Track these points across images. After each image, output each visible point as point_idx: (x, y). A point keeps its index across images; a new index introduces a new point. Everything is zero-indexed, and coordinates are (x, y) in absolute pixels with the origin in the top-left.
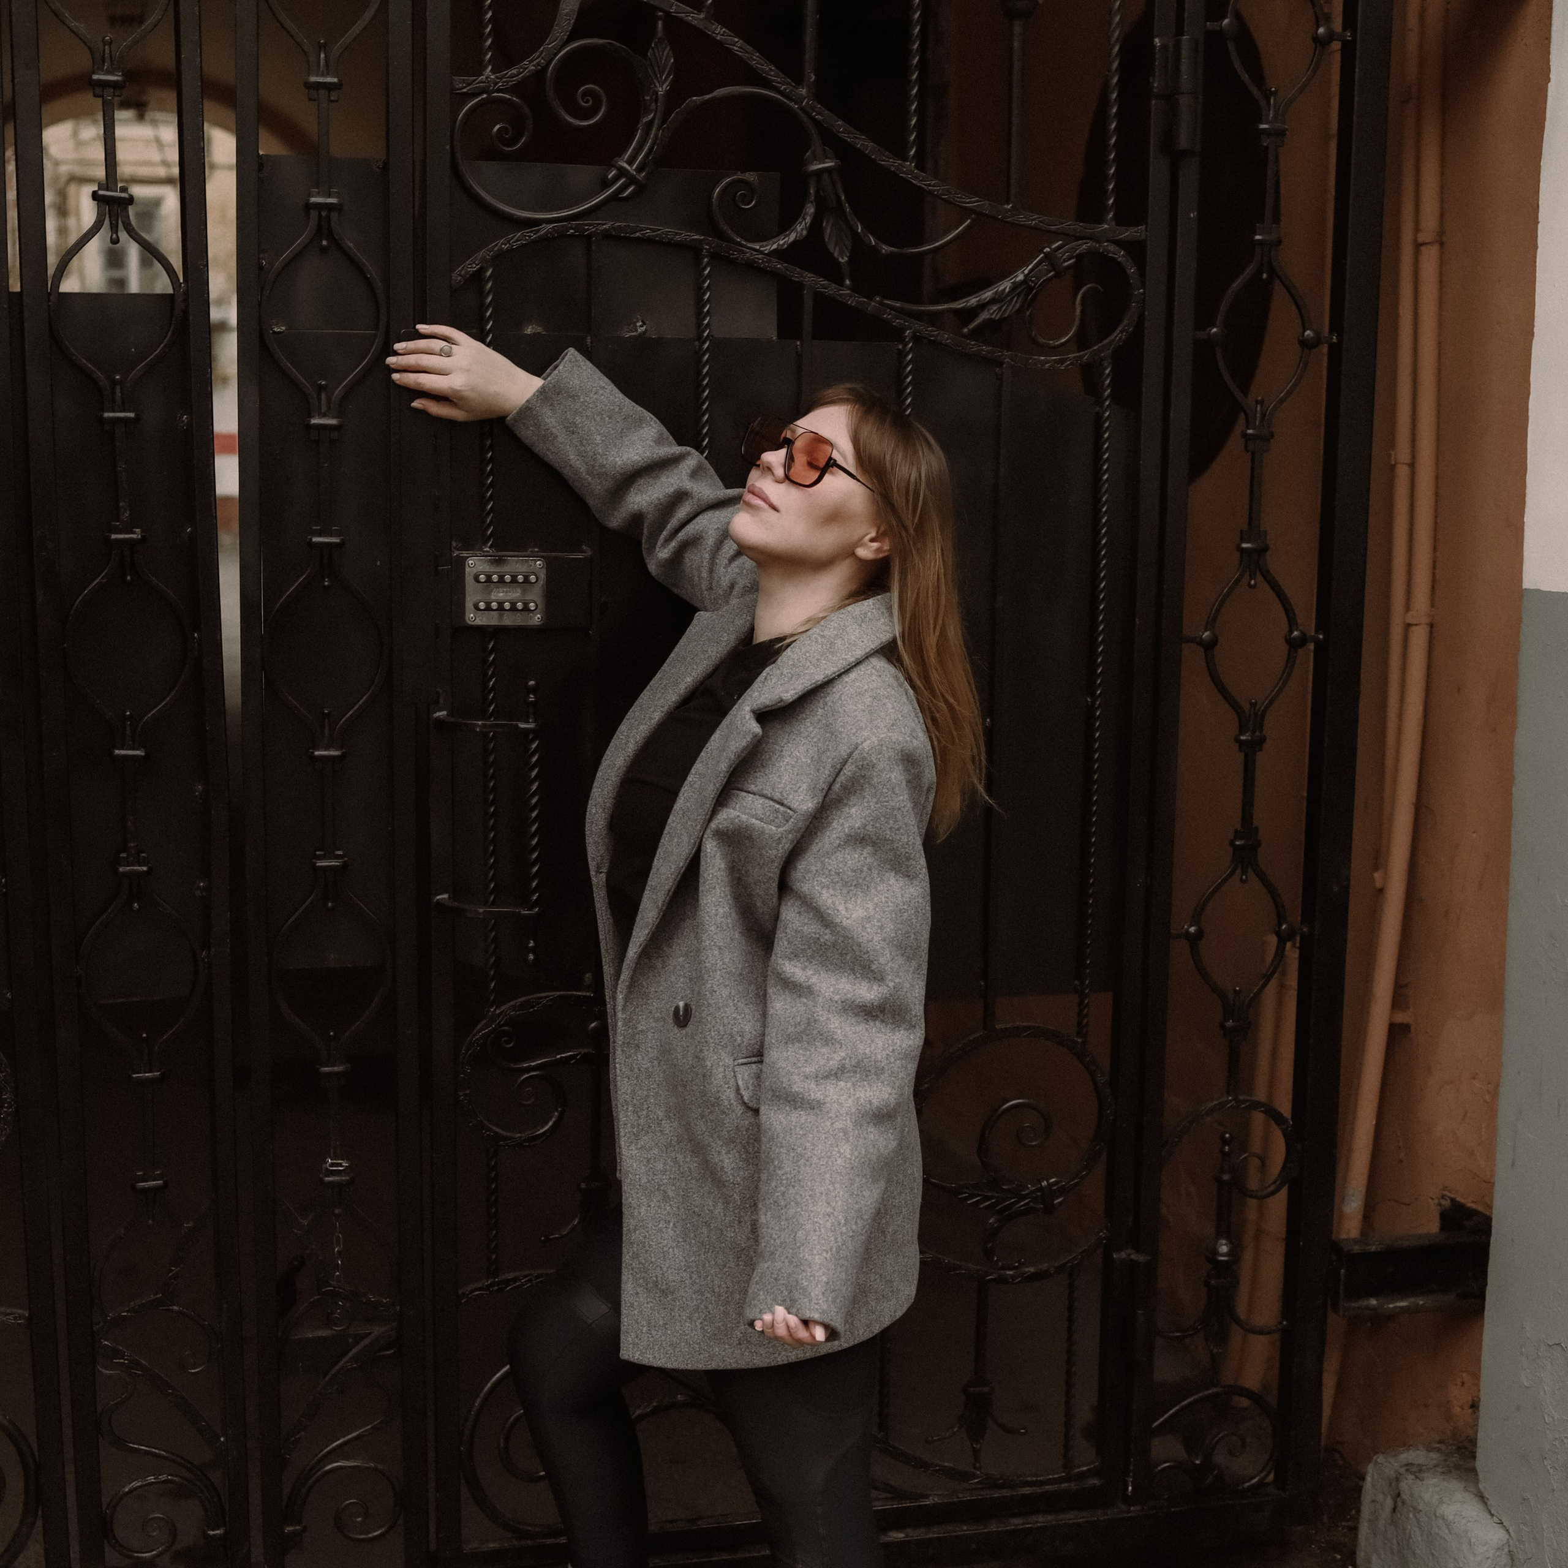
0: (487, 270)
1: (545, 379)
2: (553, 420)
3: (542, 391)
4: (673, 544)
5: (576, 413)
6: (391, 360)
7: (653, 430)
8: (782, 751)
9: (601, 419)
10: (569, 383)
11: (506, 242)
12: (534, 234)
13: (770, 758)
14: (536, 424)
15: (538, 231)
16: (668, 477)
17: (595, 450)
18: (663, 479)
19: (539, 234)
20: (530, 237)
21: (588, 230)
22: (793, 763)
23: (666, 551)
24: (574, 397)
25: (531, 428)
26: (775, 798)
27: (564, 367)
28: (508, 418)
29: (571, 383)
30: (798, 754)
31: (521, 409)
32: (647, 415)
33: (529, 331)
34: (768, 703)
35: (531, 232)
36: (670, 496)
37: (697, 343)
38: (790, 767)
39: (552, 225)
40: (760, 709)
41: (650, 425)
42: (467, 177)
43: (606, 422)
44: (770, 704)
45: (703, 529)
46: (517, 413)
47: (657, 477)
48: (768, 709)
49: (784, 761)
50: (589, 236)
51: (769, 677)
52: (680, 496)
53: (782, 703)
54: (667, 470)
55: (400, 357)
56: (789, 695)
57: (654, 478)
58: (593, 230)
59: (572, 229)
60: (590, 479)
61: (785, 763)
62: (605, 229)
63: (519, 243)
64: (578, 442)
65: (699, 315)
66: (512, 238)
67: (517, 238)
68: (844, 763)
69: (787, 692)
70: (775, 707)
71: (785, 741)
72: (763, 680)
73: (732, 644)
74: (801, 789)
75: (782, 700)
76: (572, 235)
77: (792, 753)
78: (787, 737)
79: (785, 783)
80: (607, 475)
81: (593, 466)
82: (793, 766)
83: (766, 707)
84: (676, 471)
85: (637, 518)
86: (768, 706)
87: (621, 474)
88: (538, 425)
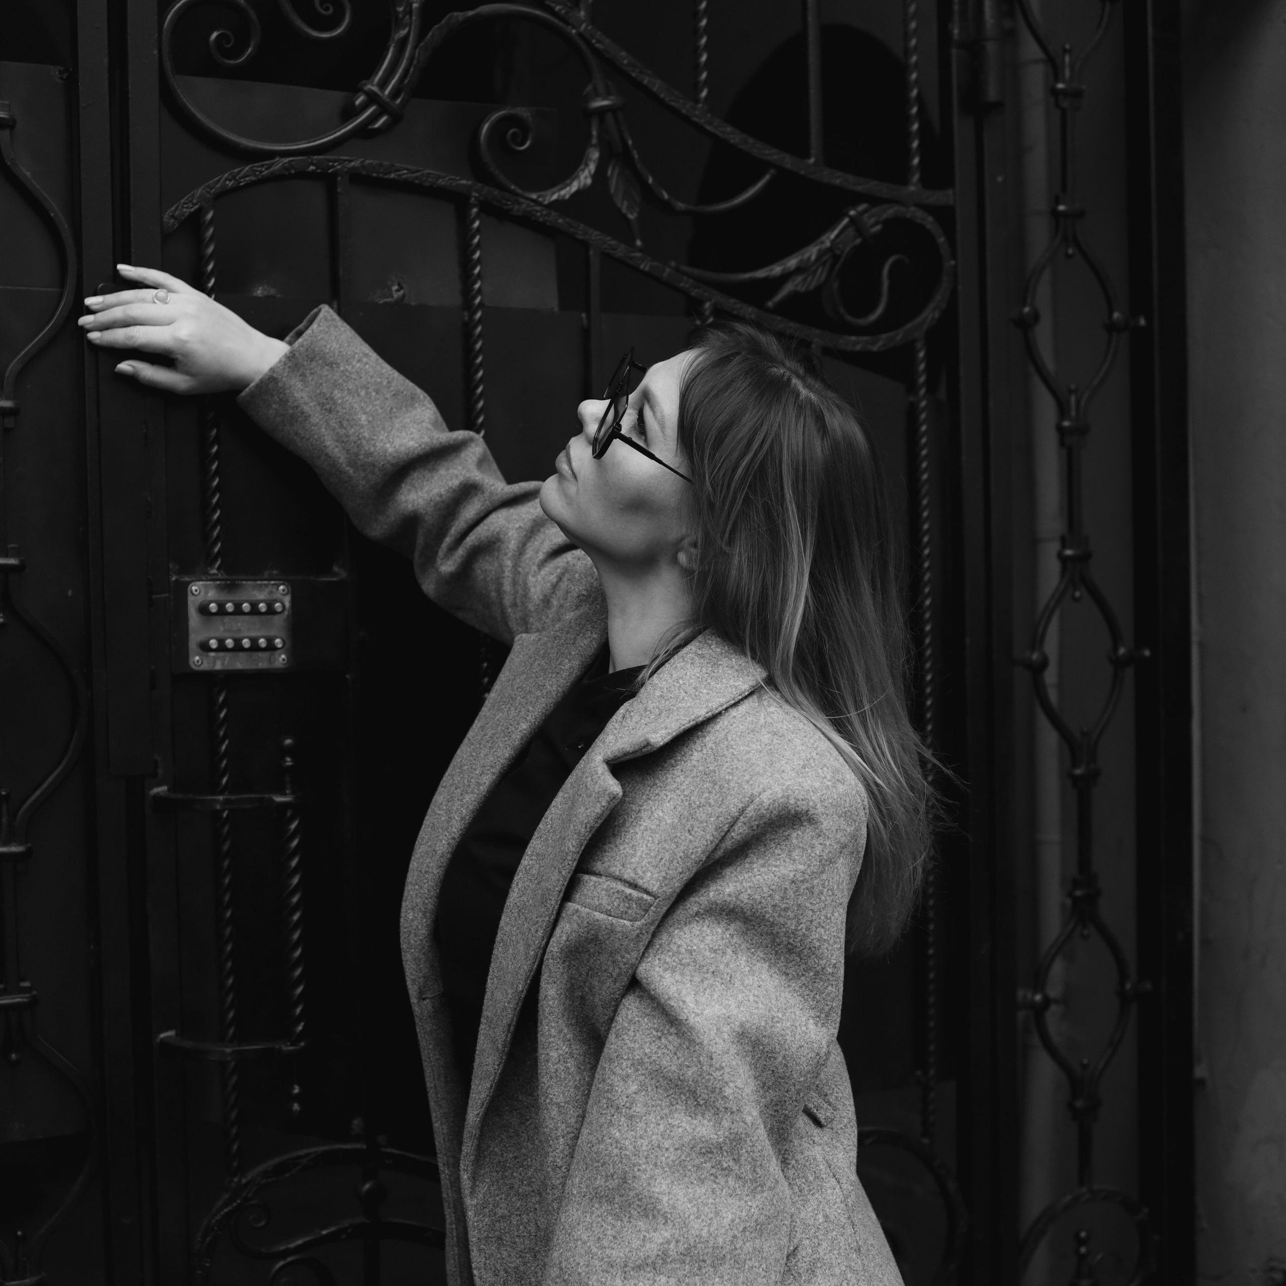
0: (207, 213)
1: (290, 343)
2: (304, 395)
3: (291, 357)
4: (461, 552)
5: (335, 385)
6: (86, 320)
7: (428, 411)
8: (640, 811)
9: (366, 394)
10: (325, 346)
11: (230, 177)
12: (267, 169)
13: (624, 822)
14: (281, 400)
15: (270, 166)
16: (448, 469)
17: (360, 434)
18: (442, 472)
19: (271, 170)
20: (261, 172)
21: (333, 167)
22: (653, 827)
23: (450, 562)
24: (332, 365)
25: (274, 406)
26: (626, 876)
27: (319, 326)
28: (243, 394)
29: (328, 346)
30: (661, 814)
31: (261, 381)
32: (419, 391)
33: (259, 292)
34: (628, 748)
35: (262, 166)
36: (454, 491)
37: (466, 313)
38: (649, 832)
39: (287, 160)
40: (616, 758)
41: (424, 405)
42: (179, 91)
43: (373, 398)
44: (632, 750)
45: (501, 530)
46: (257, 386)
47: (433, 470)
48: (628, 757)
49: (641, 825)
50: (335, 174)
51: (627, 716)
52: (468, 490)
53: (649, 748)
54: (446, 460)
55: (98, 315)
56: (659, 737)
57: (430, 471)
58: (339, 167)
59: (313, 164)
60: (351, 472)
61: (642, 828)
62: (353, 168)
63: (247, 179)
64: (336, 423)
65: (467, 279)
66: (239, 172)
67: (245, 172)
68: (732, 825)
69: (655, 732)
70: (639, 754)
71: (644, 797)
72: (620, 719)
73: (576, 672)
74: (663, 861)
75: (648, 744)
76: (313, 172)
77: (652, 813)
78: (647, 792)
79: (641, 857)
80: (374, 465)
81: (357, 454)
82: (654, 832)
83: (625, 755)
84: (457, 461)
85: (412, 521)
86: (628, 754)
87: (392, 465)
88: (284, 402)
